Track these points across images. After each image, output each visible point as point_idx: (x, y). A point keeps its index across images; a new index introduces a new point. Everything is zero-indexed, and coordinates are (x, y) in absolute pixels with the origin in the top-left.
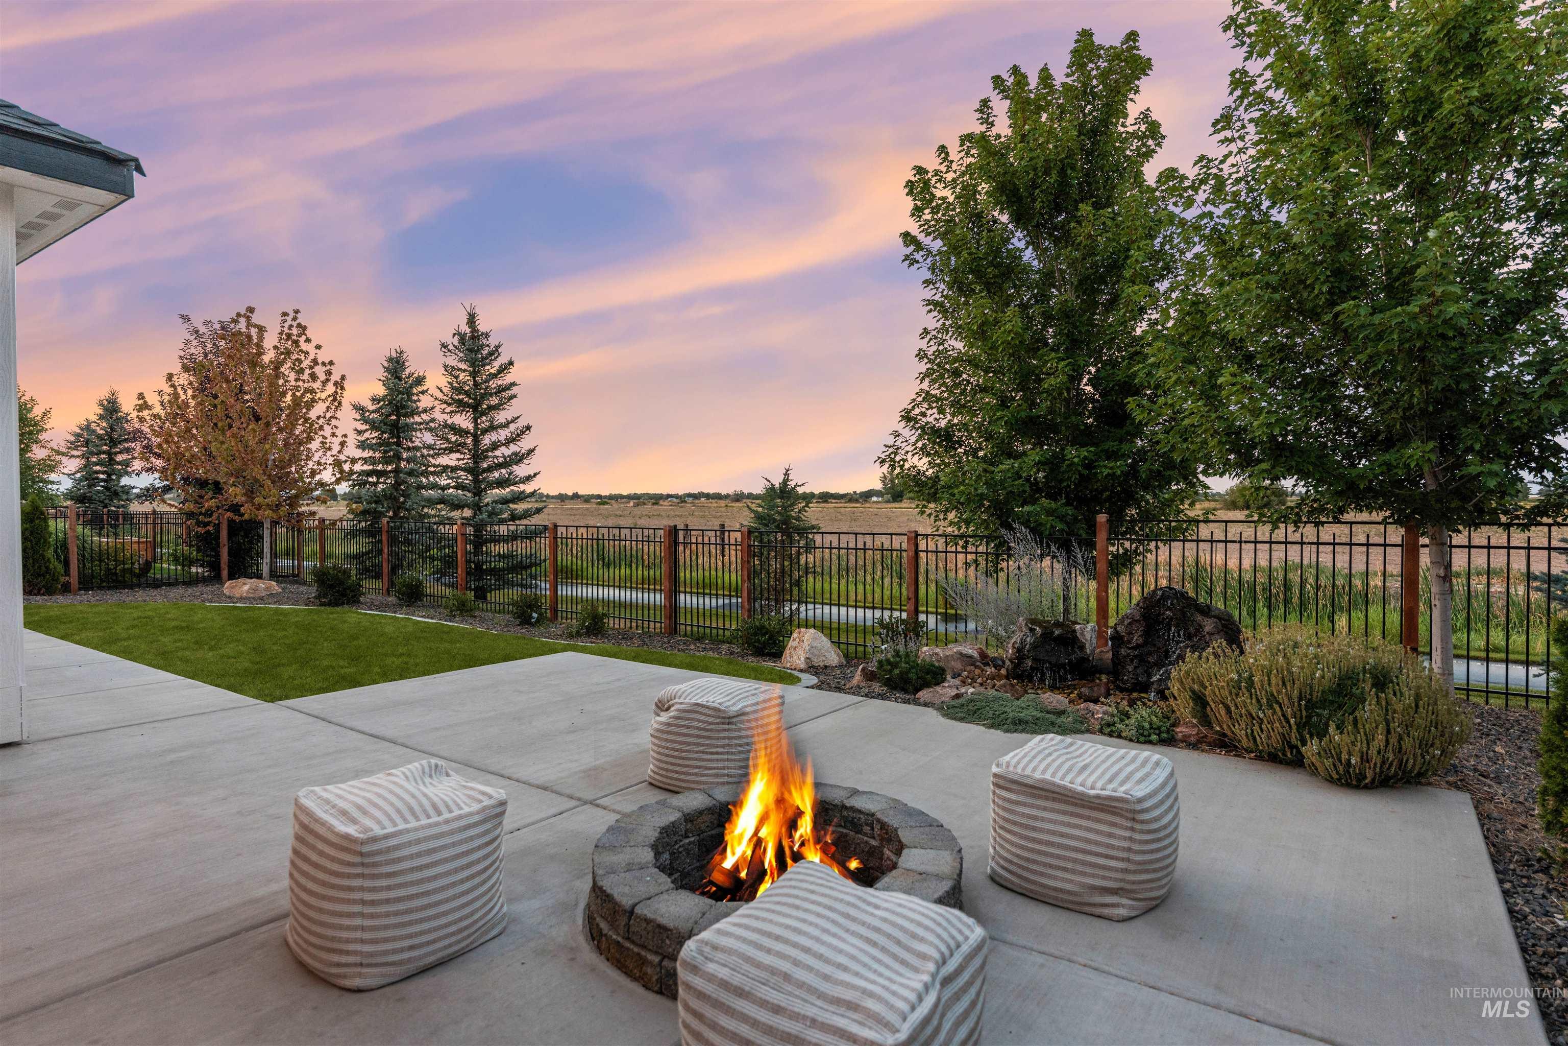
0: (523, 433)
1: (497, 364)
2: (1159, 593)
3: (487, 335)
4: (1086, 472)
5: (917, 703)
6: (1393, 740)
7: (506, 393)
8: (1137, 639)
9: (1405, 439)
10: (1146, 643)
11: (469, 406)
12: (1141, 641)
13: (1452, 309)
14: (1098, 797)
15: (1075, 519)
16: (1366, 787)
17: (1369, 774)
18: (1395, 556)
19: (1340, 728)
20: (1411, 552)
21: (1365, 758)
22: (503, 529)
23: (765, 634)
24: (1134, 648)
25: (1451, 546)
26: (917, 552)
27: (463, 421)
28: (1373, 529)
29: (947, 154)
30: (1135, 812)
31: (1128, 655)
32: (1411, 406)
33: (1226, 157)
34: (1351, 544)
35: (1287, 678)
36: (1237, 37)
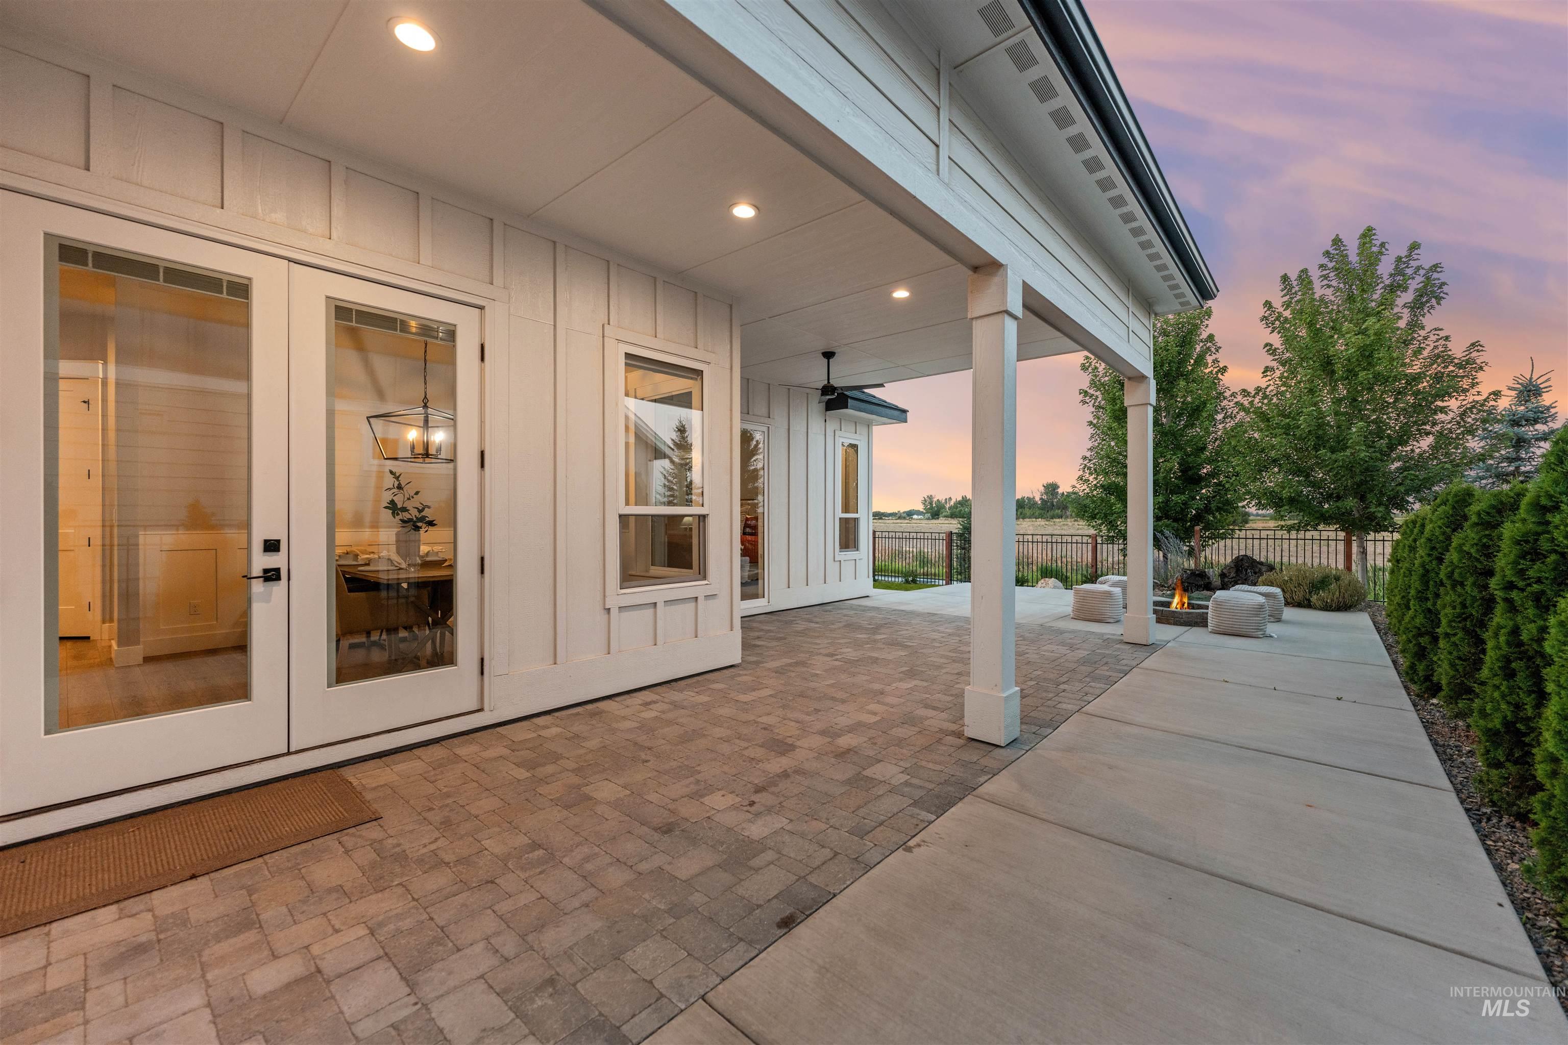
2: (1240, 558)
4: (1183, 507)
6: (1341, 594)
8: (1233, 575)
9: (1345, 496)
10: (1236, 573)
13: (1362, 455)
14: (1265, 592)
15: (1178, 530)
16: (1332, 611)
17: (1334, 605)
18: (1341, 546)
19: (1324, 591)
20: (1348, 544)
21: (1333, 600)
25: (1366, 540)
26: (1096, 544)
28: (1330, 533)
30: (1278, 599)
31: (1230, 577)
32: (1347, 486)
33: (1268, 386)
34: (1320, 540)
35: (1305, 578)
36: (1267, 324)
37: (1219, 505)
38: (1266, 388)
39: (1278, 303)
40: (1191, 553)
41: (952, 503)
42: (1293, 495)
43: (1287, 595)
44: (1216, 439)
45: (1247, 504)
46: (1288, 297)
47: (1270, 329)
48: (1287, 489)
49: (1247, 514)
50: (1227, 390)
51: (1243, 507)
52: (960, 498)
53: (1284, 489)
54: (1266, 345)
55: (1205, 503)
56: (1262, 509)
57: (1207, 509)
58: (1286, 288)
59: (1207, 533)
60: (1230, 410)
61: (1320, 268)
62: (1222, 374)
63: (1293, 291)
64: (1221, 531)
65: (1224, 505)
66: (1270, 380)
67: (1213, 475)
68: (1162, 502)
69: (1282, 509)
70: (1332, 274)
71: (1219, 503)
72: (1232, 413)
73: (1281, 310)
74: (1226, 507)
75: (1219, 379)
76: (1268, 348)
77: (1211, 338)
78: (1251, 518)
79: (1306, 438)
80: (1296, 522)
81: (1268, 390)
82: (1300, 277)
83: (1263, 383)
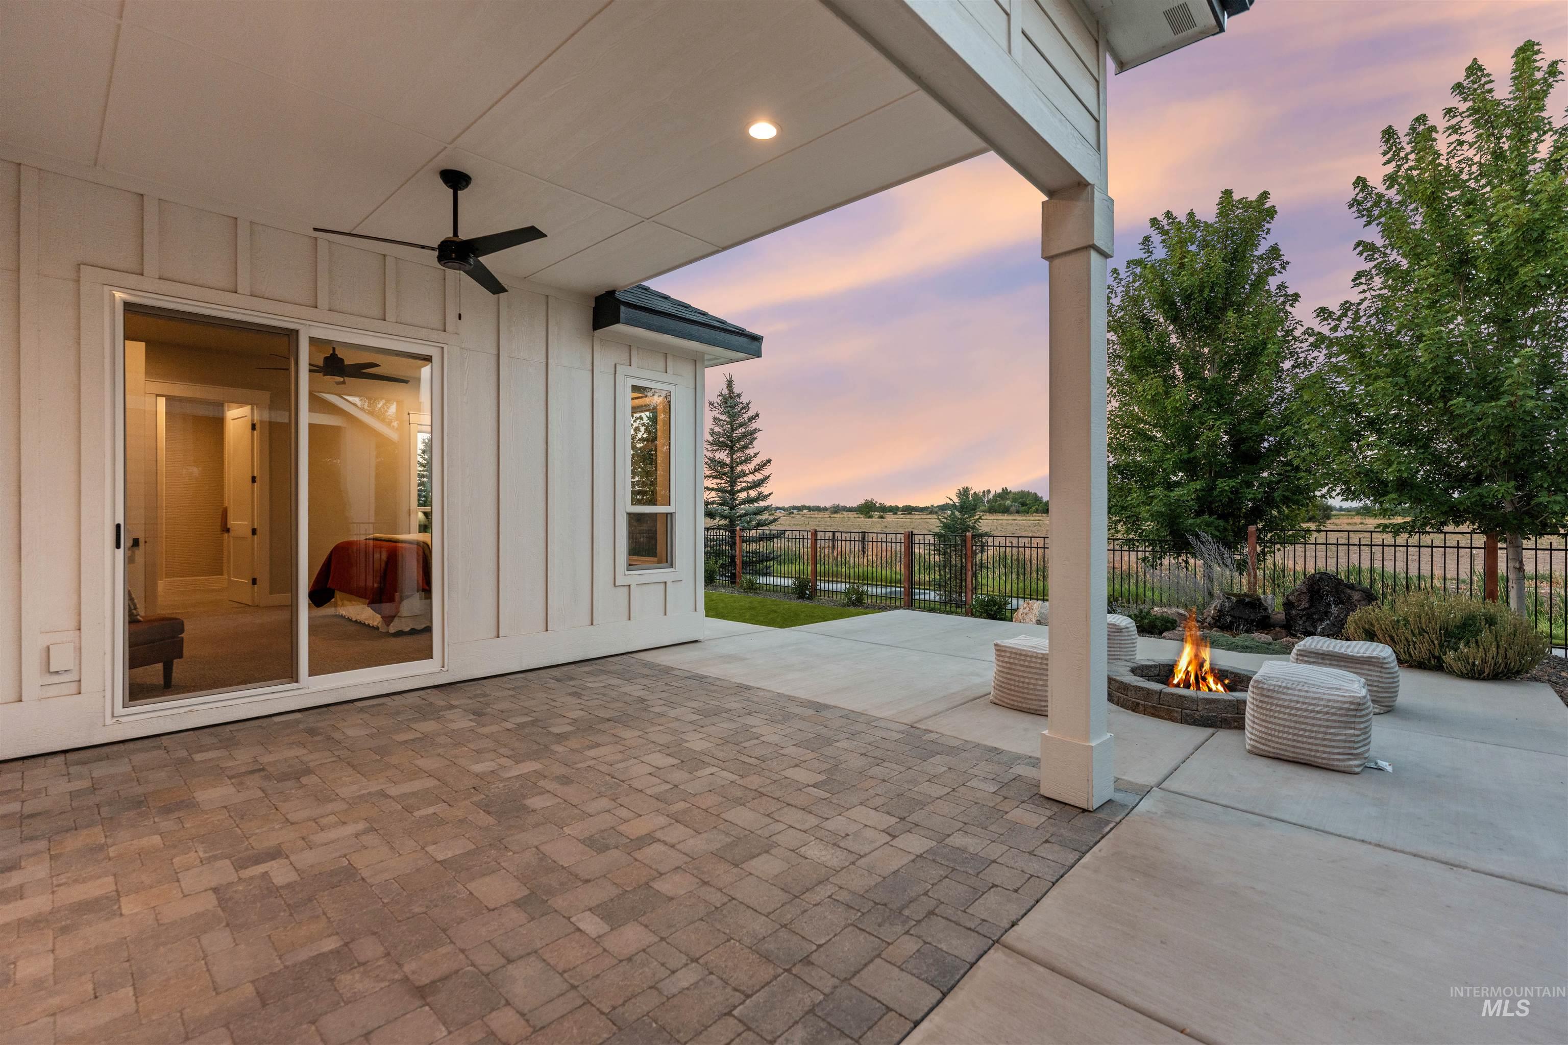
0: (765, 465)
1: (746, 416)
2: (1318, 576)
3: (739, 396)
4: (1232, 496)
5: (1164, 638)
6: (1501, 650)
7: (751, 436)
8: (1305, 604)
9: (1491, 478)
10: (1311, 606)
11: (727, 446)
12: (1307, 606)
14: (1362, 657)
15: (1225, 529)
17: (1487, 671)
18: (1480, 558)
19: (1467, 644)
20: (1491, 552)
21: (1484, 661)
22: (753, 533)
23: (994, 606)
24: (1303, 610)
25: (1523, 548)
27: (723, 456)
28: (1463, 537)
29: (1118, 274)
30: (1383, 663)
31: (1298, 614)
32: (1497, 460)
33: (1363, 300)
34: (1445, 547)
35: (1431, 618)
36: (1359, 211)
37: (1286, 494)
38: (1359, 304)
39: (1376, 180)
40: (1241, 566)
41: (991, 496)
42: (1405, 475)
43: (1400, 648)
44: (1283, 399)
45: (1328, 492)
46: (1393, 164)
47: (1365, 219)
48: (1395, 466)
49: (1330, 508)
50: (1298, 327)
51: (1323, 496)
52: (999, 491)
53: (1390, 465)
54: (1358, 244)
55: (1265, 492)
56: (1352, 500)
57: (1270, 501)
58: (1390, 149)
59: (1269, 535)
60: (1303, 355)
61: (1445, 114)
62: (1291, 305)
63: (1402, 154)
64: (1290, 533)
65: (1294, 494)
66: (1364, 291)
67: (1277, 449)
68: (1201, 490)
69: (1387, 498)
70: (1467, 122)
71: (1287, 490)
72: (1306, 358)
73: (1381, 189)
74: (1295, 497)
75: (1286, 312)
76: (1360, 248)
77: (1275, 251)
78: (1334, 512)
79: (1426, 381)
80: (1408, 519)
81: (1363, 307)
82: (1413, 129)
83: (1354, 296)
